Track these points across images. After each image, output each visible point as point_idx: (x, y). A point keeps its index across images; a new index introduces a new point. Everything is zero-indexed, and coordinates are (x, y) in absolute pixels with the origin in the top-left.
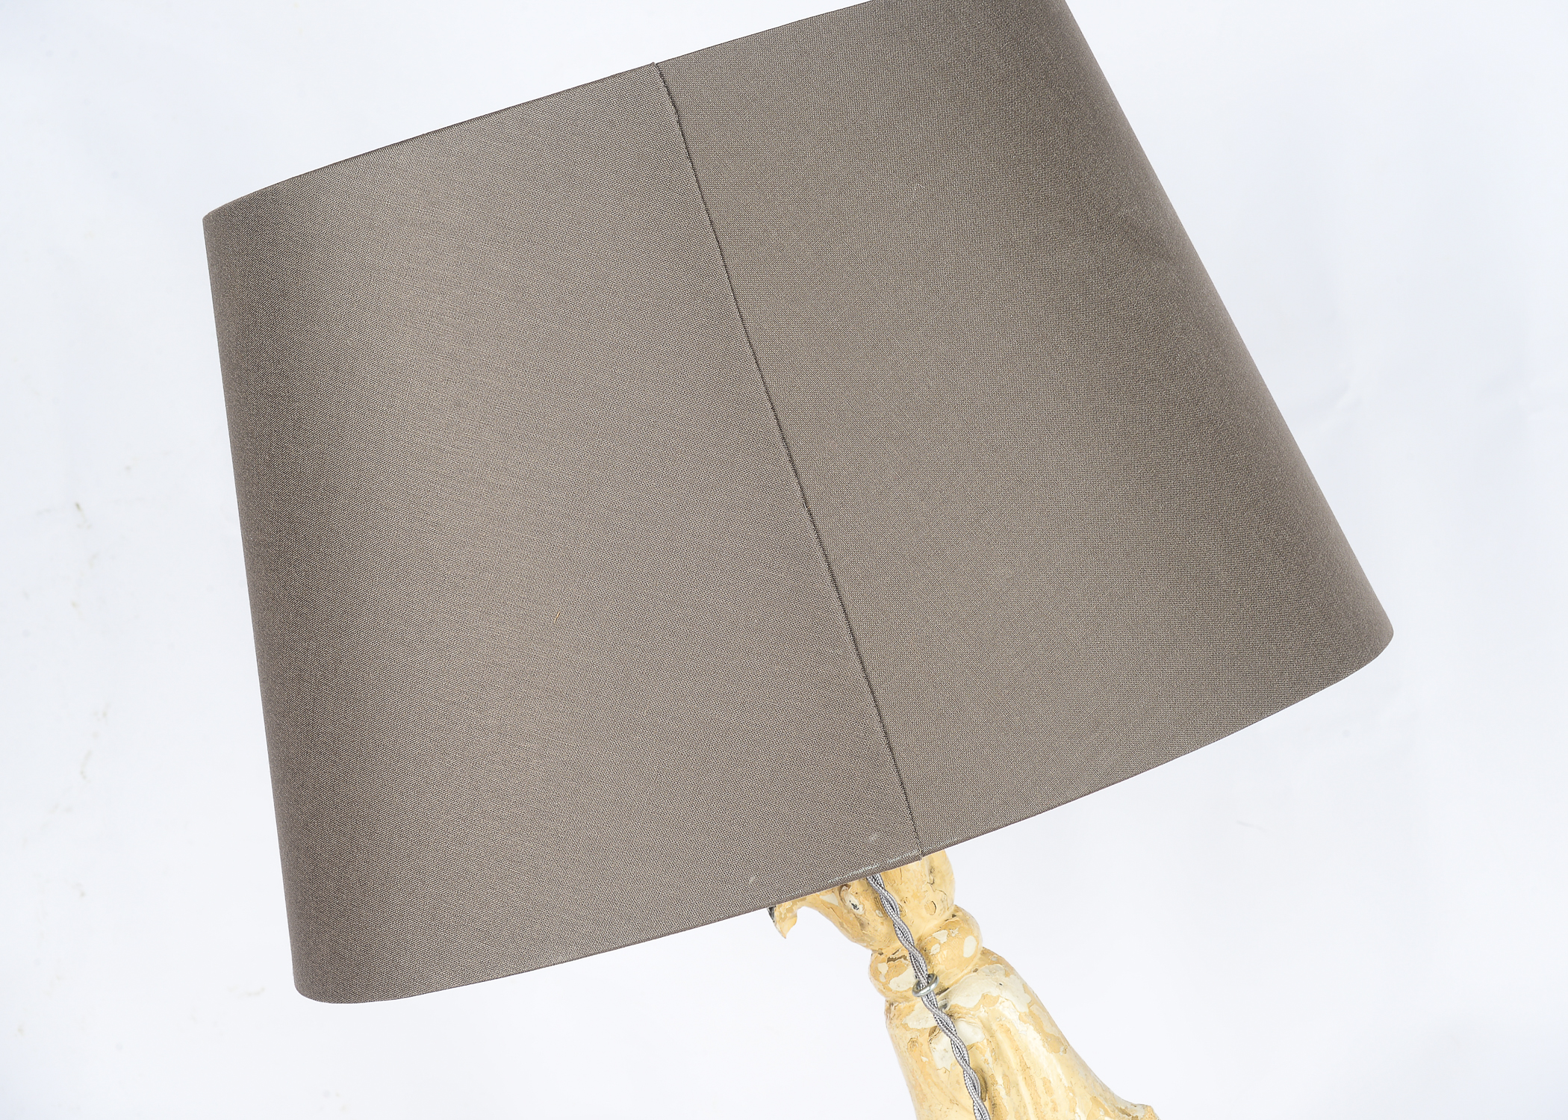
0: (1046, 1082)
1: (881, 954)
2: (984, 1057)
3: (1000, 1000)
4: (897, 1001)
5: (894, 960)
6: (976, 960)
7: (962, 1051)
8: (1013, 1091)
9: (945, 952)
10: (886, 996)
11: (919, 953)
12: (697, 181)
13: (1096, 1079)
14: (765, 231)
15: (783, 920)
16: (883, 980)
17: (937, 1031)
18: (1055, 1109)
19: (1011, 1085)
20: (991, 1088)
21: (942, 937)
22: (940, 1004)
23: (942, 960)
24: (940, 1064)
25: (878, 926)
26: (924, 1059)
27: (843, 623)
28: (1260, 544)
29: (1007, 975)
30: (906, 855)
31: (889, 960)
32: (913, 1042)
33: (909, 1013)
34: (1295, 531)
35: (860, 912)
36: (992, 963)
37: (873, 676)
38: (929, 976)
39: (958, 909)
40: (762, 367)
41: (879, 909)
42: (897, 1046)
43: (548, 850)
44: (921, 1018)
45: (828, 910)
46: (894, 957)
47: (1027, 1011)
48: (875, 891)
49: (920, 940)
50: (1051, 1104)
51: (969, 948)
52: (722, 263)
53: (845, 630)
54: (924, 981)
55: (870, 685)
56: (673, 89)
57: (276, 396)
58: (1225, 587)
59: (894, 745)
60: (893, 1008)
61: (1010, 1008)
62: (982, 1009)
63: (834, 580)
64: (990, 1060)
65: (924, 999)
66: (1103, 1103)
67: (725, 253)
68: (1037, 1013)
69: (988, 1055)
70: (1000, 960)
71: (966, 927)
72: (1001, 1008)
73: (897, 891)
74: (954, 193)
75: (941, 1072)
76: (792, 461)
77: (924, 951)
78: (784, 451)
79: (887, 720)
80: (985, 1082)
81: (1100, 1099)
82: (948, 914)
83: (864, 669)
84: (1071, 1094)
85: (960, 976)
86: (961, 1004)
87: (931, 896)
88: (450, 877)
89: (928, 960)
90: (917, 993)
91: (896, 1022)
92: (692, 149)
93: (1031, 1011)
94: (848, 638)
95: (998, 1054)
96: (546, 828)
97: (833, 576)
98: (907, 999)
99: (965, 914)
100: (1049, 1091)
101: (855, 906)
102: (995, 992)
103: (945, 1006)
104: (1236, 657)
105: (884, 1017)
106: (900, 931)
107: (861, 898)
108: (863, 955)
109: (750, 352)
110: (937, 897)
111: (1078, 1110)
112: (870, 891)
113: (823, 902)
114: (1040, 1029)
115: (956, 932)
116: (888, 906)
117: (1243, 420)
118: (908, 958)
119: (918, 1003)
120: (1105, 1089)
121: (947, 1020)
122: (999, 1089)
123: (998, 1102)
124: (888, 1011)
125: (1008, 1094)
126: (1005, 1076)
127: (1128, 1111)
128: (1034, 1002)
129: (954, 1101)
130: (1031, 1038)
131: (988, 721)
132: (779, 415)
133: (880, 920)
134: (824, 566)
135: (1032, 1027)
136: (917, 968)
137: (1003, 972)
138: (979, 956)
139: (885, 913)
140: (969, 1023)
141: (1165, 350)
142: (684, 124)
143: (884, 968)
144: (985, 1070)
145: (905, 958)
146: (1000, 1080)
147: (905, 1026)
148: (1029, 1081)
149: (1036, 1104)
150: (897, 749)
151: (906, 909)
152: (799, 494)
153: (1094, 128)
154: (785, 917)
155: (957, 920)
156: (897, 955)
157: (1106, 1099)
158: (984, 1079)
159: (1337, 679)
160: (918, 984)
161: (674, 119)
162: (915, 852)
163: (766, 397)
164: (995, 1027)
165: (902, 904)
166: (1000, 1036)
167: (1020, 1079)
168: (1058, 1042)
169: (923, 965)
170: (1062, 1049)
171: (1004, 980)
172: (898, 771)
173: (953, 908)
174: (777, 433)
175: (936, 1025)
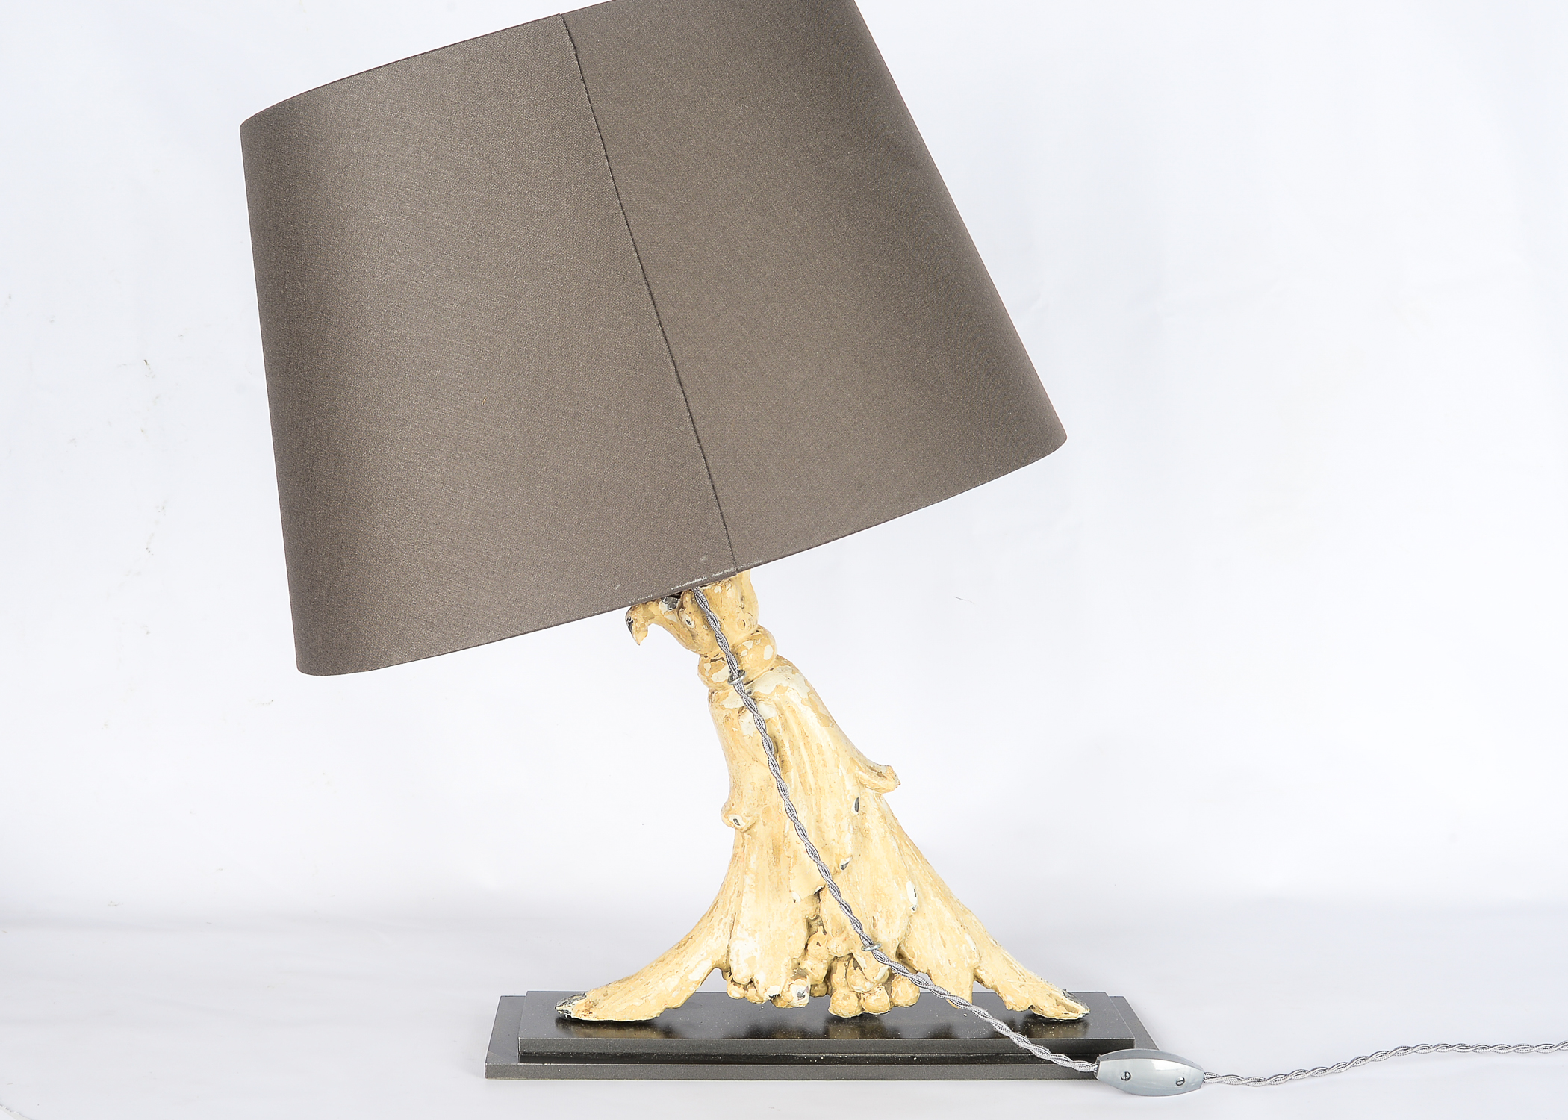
0: (819, 746)
1: (706, 657)
2: (776, 728)
3: (789, 689)
4: (716, 690)
5: (715, 660)
6: (772, 662)
7: (761, 723)
8: (796, 752)
9: (751, 656)
10: (709, 687)
11: (733, 656)
12: (588, 96)
13: (853, 746)
14: (635, 133)
15: (638, 632)
16: (707, 674)
17: (744, 709)
18: (825, 765)
19: (794, 748)
20: (781, 750)
21: (749, 644)
22: (748, 690)
23: (748, 661)
24: (745, 733)
25: (704, 636)
26: (735, 729)
27: (685, 409)
28: (977, 366)
29: (793, 673)
30: (726, 571)
31: (712, 661)
32: (727, 717)
33: (725, 698)
34: (1001, 361)
35: (692, 626)
36: (784, 665)
37: (705, 446)
38: (739, 671)
39: (760, 627)
40: (631, 228)
41: (705, 624)
42: (716, 721)
43: (475, 565)
44: (733, 700)
45: (669, 626)
46: (715, 658)
47: (807, 697)
48: (703, 611)
49: (733, 647)
50: (822, 762)
51: (768, 653)
52: (604, 154)
53: (687, 414)
54: (736, 675)
55: (703, 452)
56: (572, 32)
57: (289, 247)
58: (951, 395)
59: (718, 495)
60: (713, 695)
61: (795, 696)
62: (775, 695)
63: (679, 378)
64: (781, 730)
65: (736, 687)
66: (858, 762)
67: (607, 147)
68: (813, 699)
69: (779, 726)
70: (789, 663)
71: (766, 638)
72: (789, 695)
73: (719, 612)
74: (768, 112)
75: (746, 738)
76: (651, 294)
77: (736, 654)
78: (646, 287)
79: (714, 477)
80: (777, 746)
81: (856, 760)
82: (753, 630)
83: (699, 441)
84: (836, 755)
85: (761, 673)
86: (761, 692)
87: (742, 616)
88: (407, 585)
89: (739, 661)
90: (731, 682)
91: (715, 704)
92: (585, 74)
93: (809, 698)
94: (688, 419)
95: (786, 726)
96: (474, 550)
97: (678, 375)
98: (724, 688)
99: (765, 631)
100: (821, 753)
101: (689, 623)
102: (785, 684)
103: (750, 693)
104: (958, 444)
105: (707, 702)
106: (719, 639)
107: (693, 617)
108: (694, 658)
109: (623, 216)
110: (746, 618)
111: (840, 766)
112: (699, 612)
113: (666, 620)
114: (816, 711)
115: (759, 642)
116: (711, 621)
117: (967, 281)
118: (725, 659)
119: (731, 691)
120: (859, 753)
121: (751, 703)
122: (786, 750)
123: (785, 759)
124: (710, 697)
125: (792, 754)
126: (790, 741)
127: (875, 769)
128: (812, 691)
129: (755, 759)
130: (809, 716)
131: (785, 480)
132: (643, 262)
133: (706, 632)
134: (672, 368)
135: (810, 709)
136: (731, 665)
137: (791, 671)
138: (775, 660)
139: (709, 627)
140: (766, 704)
141: (914, 230)
142: (580, 56)
143: (708, 666)
144: (777, 737)
145: (723, 659)
146: (787, 743)
147: (722, 707)
148: (807, 745)
149: (812, 762)
150: (721, 498)
151: (724, 625)
152: (655, 317)
153: (867, 74)
154: (640, 631)
155: (759, 634)
156: (717, 658)
157: (860, 760)
158: (776, 743)
159: (1028, 463)
160: (732, 676)
161: (573, 53)
162: (732, 570)
163: (634, 249)
164: (784, 708)
165: (722, 621)
166: (788, 714)
167: (801, 744)
168: (828, 720)
169: (735, 663)
170: (831, 724)
171: (791, 676)
172: (721, 513)
173: (757, 626)
174: (641, 275)
175: (743, 705)
